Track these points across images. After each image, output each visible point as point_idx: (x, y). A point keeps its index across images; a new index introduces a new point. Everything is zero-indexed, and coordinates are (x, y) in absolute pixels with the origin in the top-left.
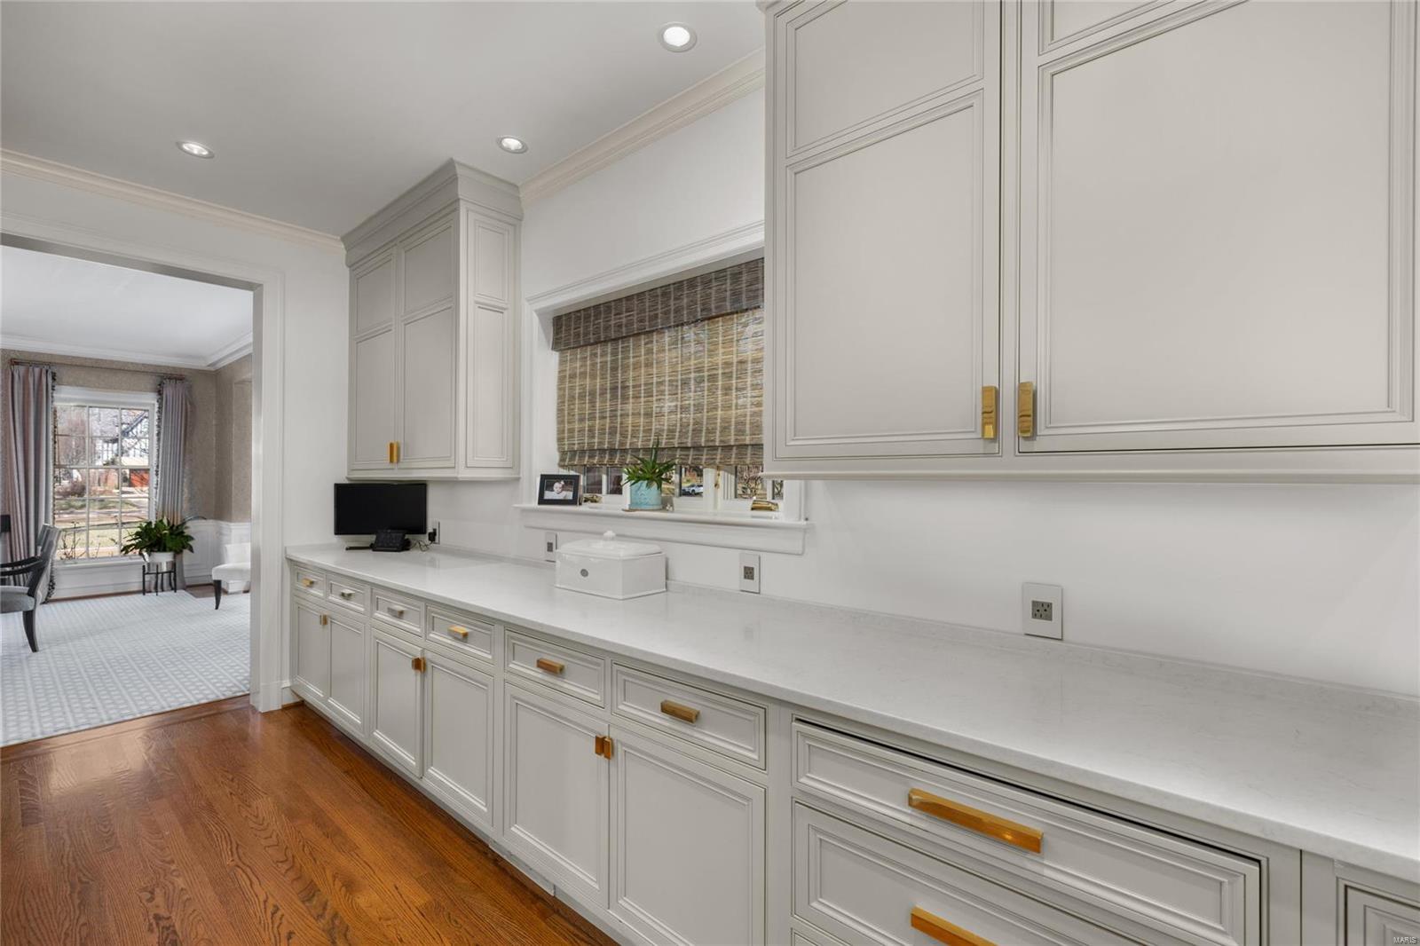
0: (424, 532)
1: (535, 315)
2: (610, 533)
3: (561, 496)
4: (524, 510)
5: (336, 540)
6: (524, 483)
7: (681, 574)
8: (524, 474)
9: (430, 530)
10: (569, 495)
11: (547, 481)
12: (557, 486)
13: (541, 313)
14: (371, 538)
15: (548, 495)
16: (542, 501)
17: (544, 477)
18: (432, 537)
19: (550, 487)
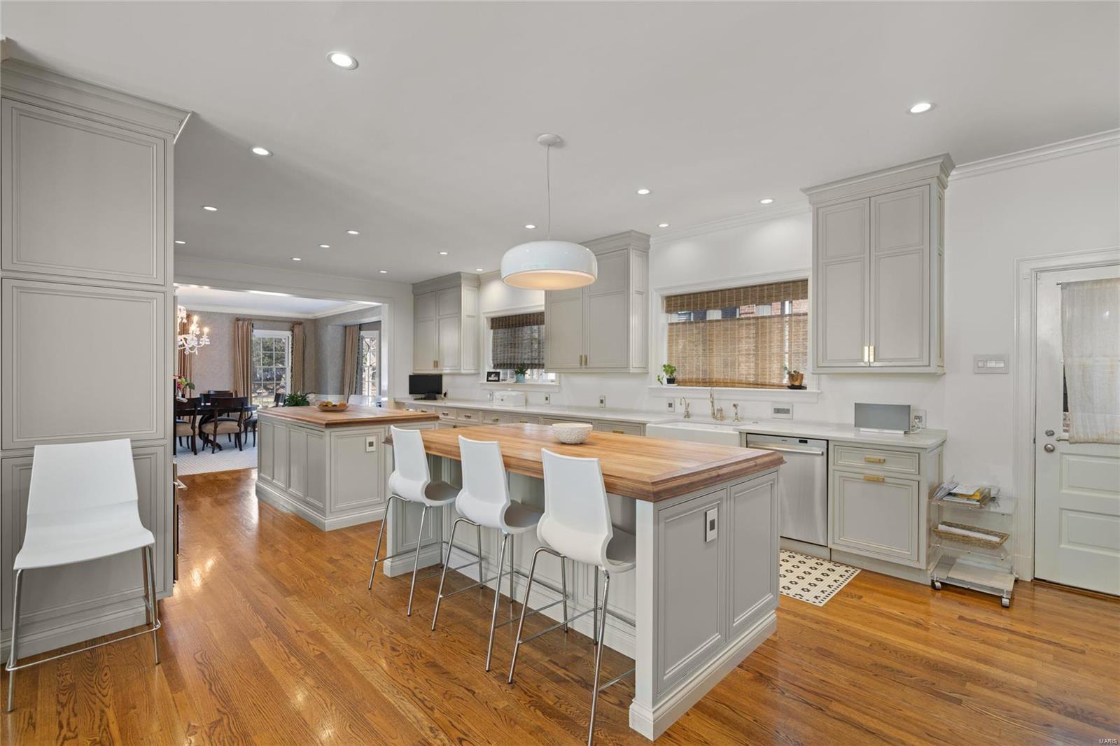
0: (441, 393)
1: (485, 320)
2: (510, 389)
3: (494, 379)
4: (482, 384)
5: (410, 396)
6: (482, 375)
7: (530, 400)
8: (481, 372)
9: (444, 392)
10: (497, 379)
11: (489, 374)
12: (493, 376)
13: (487, 318)
14: (423, 396)
15: (490, 379)
16: (488, 380)
17: (488, 373)
18: (445, 395)
19: (490, 376)
